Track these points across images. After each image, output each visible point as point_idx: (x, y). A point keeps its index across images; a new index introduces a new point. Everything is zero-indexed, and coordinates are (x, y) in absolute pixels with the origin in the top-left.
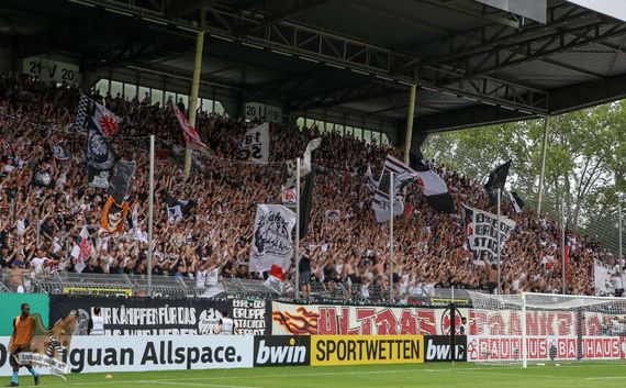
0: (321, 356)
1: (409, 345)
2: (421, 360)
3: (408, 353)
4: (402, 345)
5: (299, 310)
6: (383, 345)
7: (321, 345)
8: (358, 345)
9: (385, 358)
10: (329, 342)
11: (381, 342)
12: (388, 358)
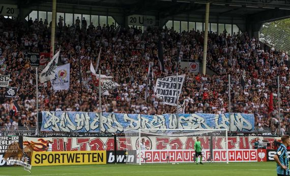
0: (37, 161)
1: (95, 155)
2: (105, 162)
3: (95, 159)
4: (91, 156)
5: (39, 140)
6: (78, 156)
7: (38, 157)
8: (61, 156)
9: (80, 162)
10: (42, 155)
11: (77, 154)
12: (82, 161)
